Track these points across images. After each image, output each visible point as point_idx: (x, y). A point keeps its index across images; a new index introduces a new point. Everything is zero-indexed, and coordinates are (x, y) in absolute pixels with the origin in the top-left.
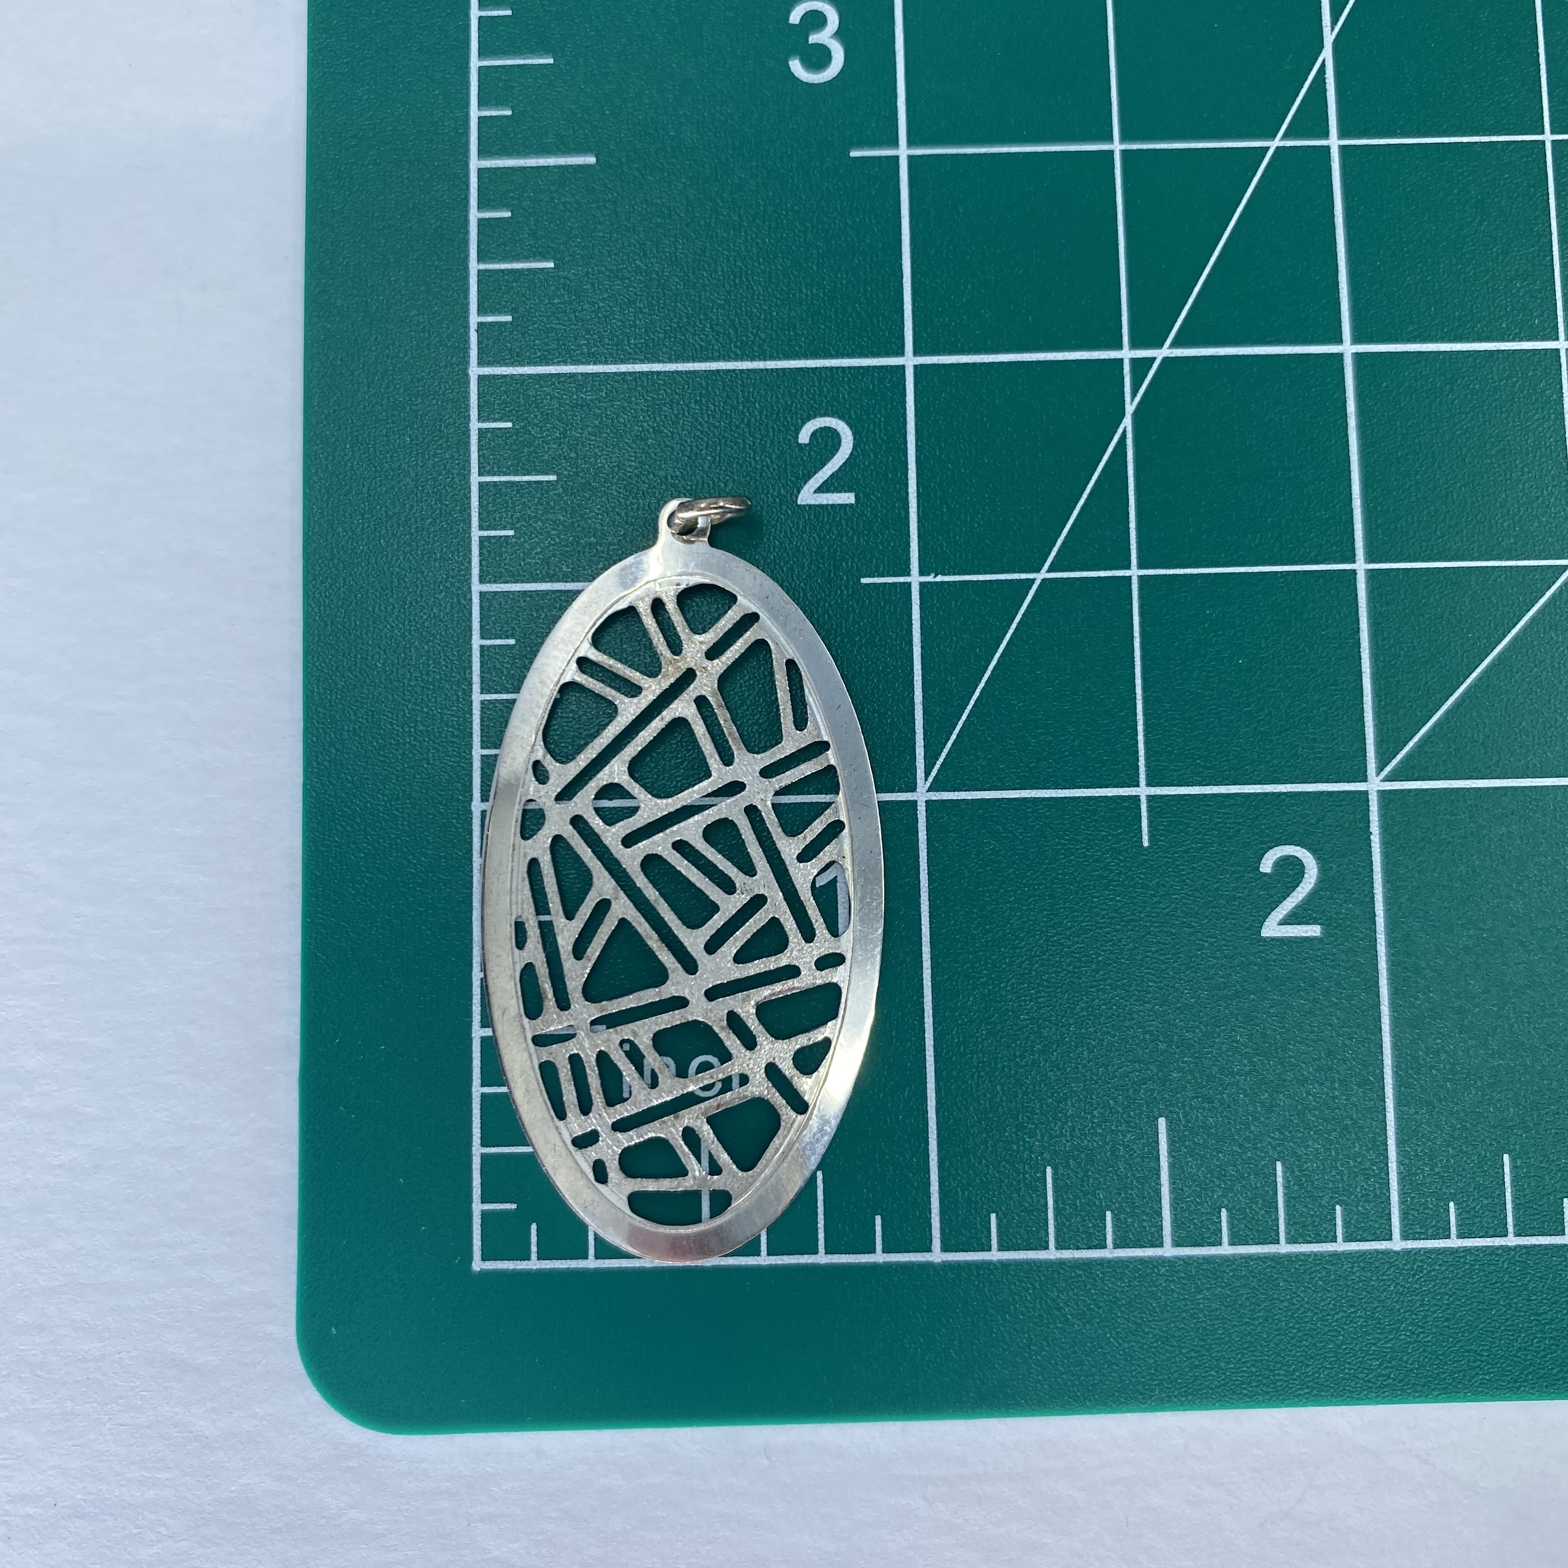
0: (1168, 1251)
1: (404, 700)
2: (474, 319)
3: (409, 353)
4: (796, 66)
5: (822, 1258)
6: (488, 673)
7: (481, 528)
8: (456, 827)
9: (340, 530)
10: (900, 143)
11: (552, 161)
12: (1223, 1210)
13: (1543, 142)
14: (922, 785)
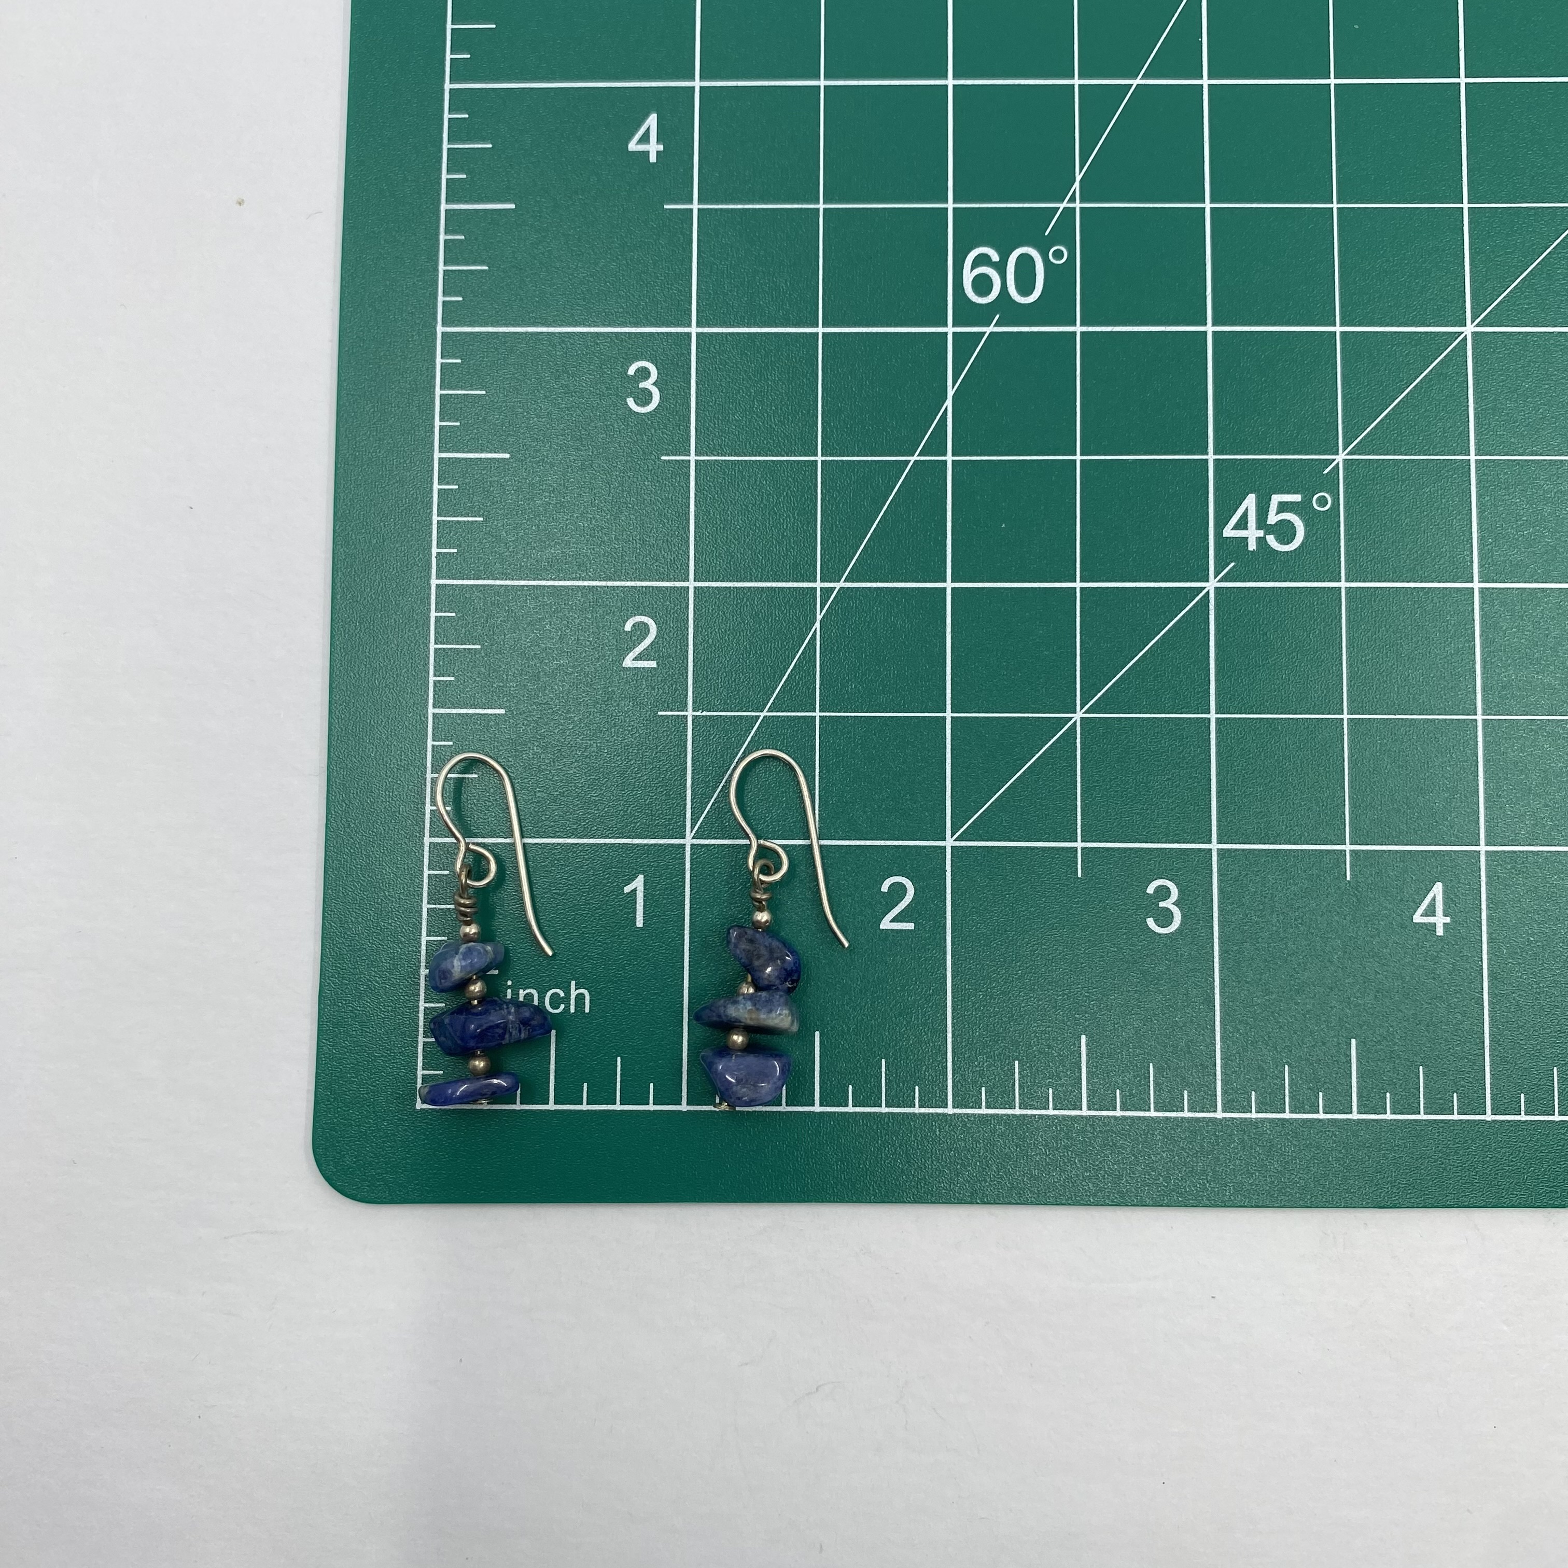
0: (817, 1108)
1: (387, 776)
2: (435, 551)
3: (395, 569)
4: (631, 402)
5: (618, 1107)
6: (436, 761)
7: (435, 675)
8: (415, 853)
9: (352, 674)
10: (691, 452)
11: (483, 455)
12: (850, 1086)
13: (1075, 461)
14: (689, 834)
